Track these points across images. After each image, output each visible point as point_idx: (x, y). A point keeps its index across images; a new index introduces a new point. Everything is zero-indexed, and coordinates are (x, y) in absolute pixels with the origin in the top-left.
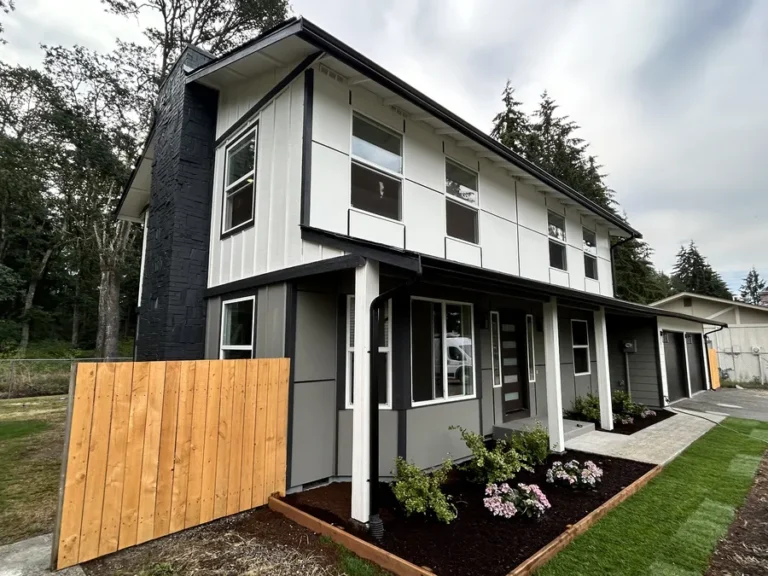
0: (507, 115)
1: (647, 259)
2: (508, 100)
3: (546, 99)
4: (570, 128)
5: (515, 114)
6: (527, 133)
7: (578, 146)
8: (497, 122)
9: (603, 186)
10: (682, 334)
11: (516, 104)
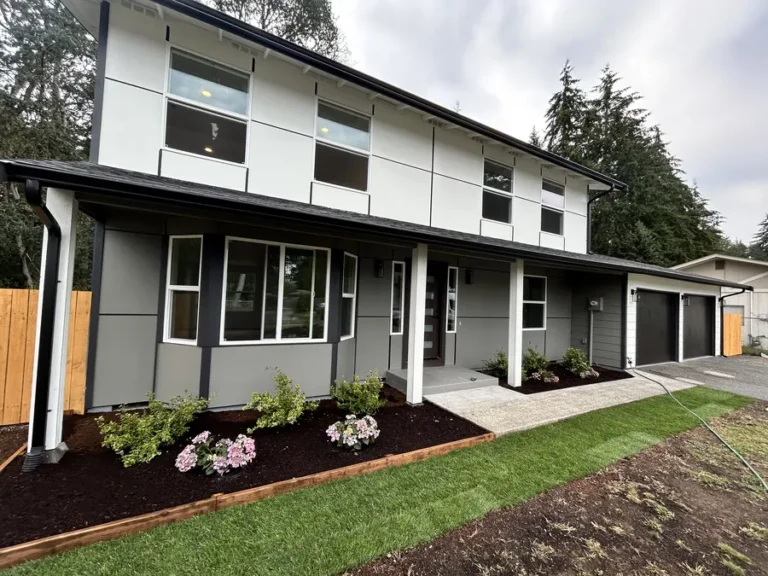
0: (564, 94)
1: (716, 227)
2: (566, 79)
3: (608, 73)
4: (631, 99)
5: (571, 91)
6: (584, 109)
7: (638, 117)
8: (554, 102)
9: (668, 157)
10: (678, 294)
11: (574, 81)
